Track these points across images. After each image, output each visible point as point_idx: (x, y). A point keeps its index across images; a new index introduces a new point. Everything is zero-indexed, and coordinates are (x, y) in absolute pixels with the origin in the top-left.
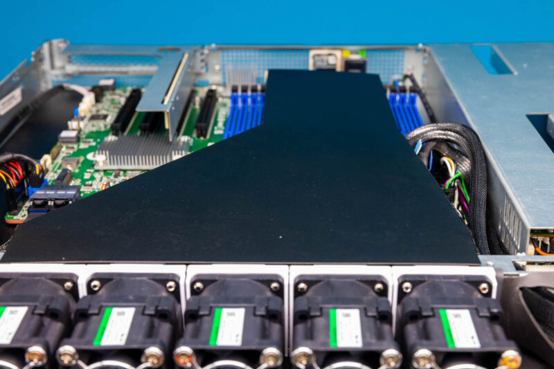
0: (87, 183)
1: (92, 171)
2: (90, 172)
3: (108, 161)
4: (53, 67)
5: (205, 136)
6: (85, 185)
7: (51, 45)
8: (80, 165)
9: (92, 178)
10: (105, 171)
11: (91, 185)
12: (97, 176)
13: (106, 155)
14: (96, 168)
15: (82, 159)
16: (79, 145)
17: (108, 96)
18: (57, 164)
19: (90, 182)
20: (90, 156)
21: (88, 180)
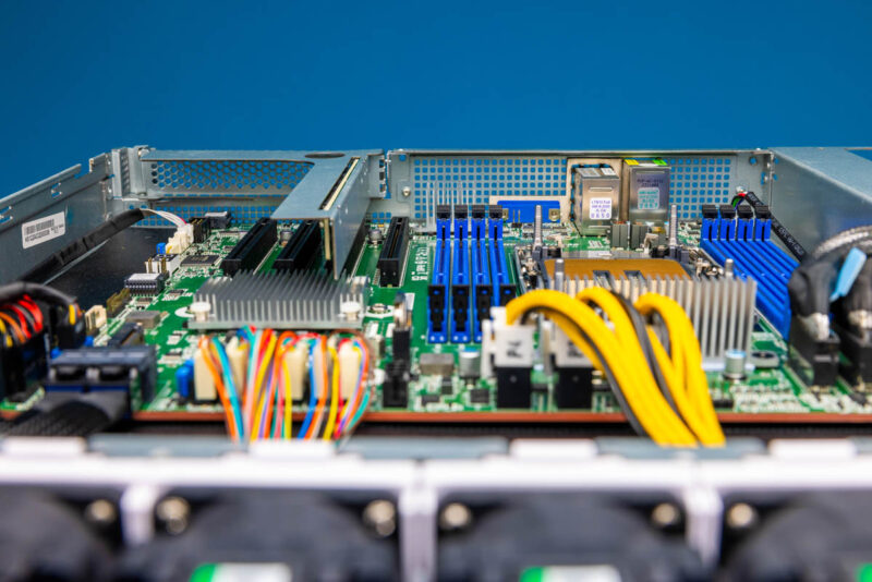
0: (172, 351)
1: (184, 332)
2: (180, 335)
3: (214, 315)
4: (126, 191)
5: (396, 284)
6: (168, 354)
7: (123, 154)
8: (160, 325)
9: (183, 344)
10: (209, 332)
11: (180, 354)
12: (192, 339)
13: (211, 302)
14: (191, 326)
15: (165, 316)
16: (162, 297)
17: (218, 234)
18: (117, 323)
19: (178, 350)
20: (181, 312)
21: (174, 347)
